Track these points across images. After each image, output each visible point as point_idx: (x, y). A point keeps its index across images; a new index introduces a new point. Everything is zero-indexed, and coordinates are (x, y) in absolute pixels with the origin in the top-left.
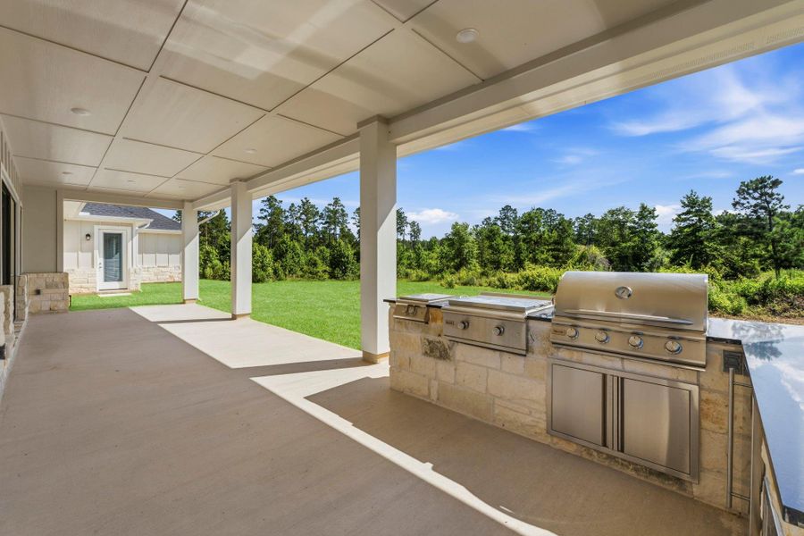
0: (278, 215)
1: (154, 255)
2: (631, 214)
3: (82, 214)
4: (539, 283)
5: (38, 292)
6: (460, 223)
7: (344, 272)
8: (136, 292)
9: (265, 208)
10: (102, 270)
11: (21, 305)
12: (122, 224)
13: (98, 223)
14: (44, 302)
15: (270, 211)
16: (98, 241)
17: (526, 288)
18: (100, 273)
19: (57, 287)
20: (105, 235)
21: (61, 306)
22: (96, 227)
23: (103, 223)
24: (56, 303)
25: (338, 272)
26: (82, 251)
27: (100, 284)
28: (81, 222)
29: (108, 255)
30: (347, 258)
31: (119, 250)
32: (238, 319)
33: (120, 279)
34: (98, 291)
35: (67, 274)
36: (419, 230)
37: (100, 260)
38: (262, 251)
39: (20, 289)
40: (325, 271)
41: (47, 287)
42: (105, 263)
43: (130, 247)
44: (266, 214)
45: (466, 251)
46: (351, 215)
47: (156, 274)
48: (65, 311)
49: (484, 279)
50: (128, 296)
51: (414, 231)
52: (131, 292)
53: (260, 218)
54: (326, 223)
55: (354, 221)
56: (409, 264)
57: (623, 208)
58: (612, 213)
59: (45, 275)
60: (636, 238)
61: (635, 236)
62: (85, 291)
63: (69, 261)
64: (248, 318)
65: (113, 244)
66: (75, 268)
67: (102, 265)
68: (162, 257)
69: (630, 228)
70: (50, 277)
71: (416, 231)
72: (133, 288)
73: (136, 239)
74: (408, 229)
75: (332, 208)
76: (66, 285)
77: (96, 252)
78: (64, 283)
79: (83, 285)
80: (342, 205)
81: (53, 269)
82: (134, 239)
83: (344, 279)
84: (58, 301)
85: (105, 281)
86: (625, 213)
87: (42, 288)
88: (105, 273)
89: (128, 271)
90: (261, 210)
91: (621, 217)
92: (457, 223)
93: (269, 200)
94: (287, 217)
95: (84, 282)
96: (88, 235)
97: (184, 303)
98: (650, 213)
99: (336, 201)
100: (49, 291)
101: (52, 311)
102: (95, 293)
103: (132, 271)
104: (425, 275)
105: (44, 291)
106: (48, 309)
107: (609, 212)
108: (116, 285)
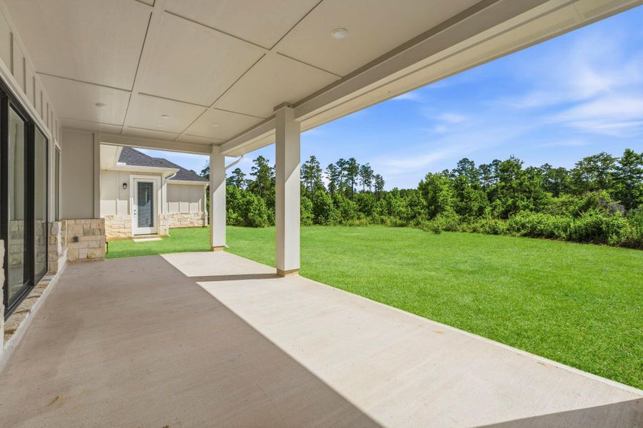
0: (265, 172)
1: (178, 203)
2: (612, 160)
3: (119, 164)
4: (542, 230)
5: (76, 239)
6: (433, 173)
7: (327, 218)
8: (165, 237)
9: (256, 166)
10: (137, 216)
11: (54, 257)
12: (153, 174)
13: (133, 173)
14: (82, 250)
15: (259, 168)
16: (133, 189)
17: (525, 235)
18: (134, 219)
19: (94, 234)
20: (139, 184)
21: (98, 253)
22: (132, 177)
23: (137, 173)
24: (93, 250)
25: (321, 218)
26: (120, 199)
27: (135, 229)
28: (119, 171)
29: (141, 203)
30: (329, 206)
31: (150, 197)
32: (287, 276)
33: (152, 225)
34: (133, 236)
35: (103, 220)
36: (383, 182)
37: (134, 207)
38: (259, 200)
39: (53, 238)
40: (308, 217)
41: (85, 234)
42: (139, 211)
43: (160, 194)
44: (256, 171)
45: (441, 198)
46: (324, 170)
47: (179, 221)
48: (101, 259)
49: (465, 225)
50: (159, 241)
51: (378, 183)
52: (162, 237)
53: (251, 174)
54: (304, 177)
55: (326, 175)
56: (381, 212)
57: (602, 154)
58: (589, 160)
59: (83, 221)
60: (620, 185)
61: (618, 183)
62: (122, 236)
63: (106, 207)
64: (296, 275)
65: (145, 192)
66: (114, 214)
67: (137, 212)
68: (184, 205)
69: (612, 174)
70: (87, 224)
71: (380, 183)
72: (162, 233)
73: (165, 188)
74: (373, 181)
75: (308, 165)
76: (102, 232)
77: (132, 200)
78: (100, 230)
79: (121, 230)
80: (318, 162)
81: (91, 216)
82: (163, 188)
83: (327, 225)
84: (95, 248)
85: (139, 227)
86: (605, 160)
87: (80, 235)
88: (139, 219)
89: (158, 217)
90: (253, 168)
91: (599, 164)
92: (430, 174)
93: (258, 159)
94: (272, 173)
95: (122, 228)
96: (125, 184)
97: (212, 250)
98: (638, 159)
99: (313, 159)
100: (86, 238)
101: (89, 259)
102: (130, 238)
103: (161, 217)
104: (399, 222)
105: (82, 238)
106: (86, 257)
107: (585, 159)
108: (147, 230)
